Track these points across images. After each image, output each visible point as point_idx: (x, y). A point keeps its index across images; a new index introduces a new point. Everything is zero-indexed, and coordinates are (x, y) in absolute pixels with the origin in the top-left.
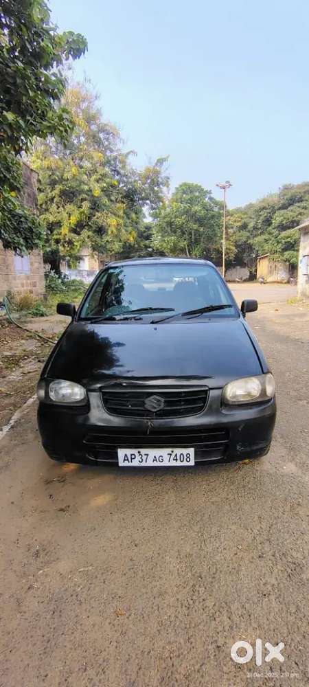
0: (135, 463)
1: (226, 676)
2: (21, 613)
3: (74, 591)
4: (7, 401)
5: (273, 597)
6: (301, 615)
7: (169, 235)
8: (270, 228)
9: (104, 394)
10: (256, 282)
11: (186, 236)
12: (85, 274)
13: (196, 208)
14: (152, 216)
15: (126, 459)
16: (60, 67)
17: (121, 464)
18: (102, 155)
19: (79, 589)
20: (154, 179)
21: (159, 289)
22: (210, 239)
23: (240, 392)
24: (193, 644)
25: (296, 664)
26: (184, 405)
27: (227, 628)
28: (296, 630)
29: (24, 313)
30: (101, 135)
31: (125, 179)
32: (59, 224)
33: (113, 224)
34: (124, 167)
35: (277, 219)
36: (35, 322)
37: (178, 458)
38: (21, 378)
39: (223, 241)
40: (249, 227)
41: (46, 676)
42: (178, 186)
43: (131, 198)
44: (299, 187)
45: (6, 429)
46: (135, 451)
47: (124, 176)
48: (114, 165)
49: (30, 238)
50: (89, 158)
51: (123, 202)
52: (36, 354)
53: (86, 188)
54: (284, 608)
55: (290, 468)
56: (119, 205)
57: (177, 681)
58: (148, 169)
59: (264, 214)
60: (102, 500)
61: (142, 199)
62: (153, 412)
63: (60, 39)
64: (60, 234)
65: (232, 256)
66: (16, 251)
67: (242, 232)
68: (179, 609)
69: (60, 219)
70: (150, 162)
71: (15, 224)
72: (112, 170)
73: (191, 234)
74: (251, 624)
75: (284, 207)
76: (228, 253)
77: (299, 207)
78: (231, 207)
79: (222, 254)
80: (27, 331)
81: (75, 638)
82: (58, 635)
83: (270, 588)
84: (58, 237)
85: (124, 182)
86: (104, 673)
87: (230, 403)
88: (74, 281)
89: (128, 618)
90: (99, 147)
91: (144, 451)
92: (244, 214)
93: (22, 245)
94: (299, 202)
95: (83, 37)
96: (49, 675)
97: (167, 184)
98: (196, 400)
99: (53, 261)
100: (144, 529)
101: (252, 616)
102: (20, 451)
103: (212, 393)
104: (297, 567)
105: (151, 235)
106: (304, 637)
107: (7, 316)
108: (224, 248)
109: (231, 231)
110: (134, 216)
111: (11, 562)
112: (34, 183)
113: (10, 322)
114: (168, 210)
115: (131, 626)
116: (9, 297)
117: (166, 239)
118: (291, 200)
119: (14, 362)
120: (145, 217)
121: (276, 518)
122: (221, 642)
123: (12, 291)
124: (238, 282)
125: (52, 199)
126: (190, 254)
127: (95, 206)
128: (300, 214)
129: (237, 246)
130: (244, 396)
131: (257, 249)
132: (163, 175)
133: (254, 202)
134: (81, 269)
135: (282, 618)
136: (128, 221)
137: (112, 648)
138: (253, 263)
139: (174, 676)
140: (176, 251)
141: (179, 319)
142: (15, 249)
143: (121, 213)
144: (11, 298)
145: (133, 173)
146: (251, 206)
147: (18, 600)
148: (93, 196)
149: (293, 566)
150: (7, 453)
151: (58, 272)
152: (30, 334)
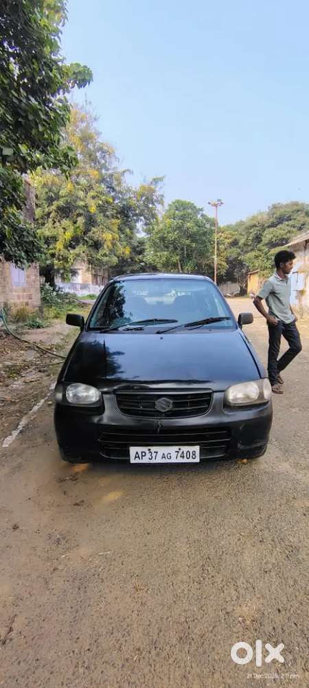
0: (145, 460)
1: (235, 635)
2: (49, 589)
3: (95, 571)
4: (12, 408)
5: (273, 574)
6: (298, 587)
7: (162, 250)
8: (261, 245)
9: (118, 396)
10: (247, 297)
11: (178, 251)
12: (79, 287)
13: (189, 224)
14: (145, 231)
15: (137, 456)
16: (66, 94)
17: (132, 461)
18: (97, 173)
19: (100, 570)
20: (148, 197)
21: (159, 303)
22: (202, 254)
23: (240, 395)
24: (206, 612)
25: (296, 624)
26: (190, 406)
27: (235, 598)
28: (294, 598)
29: (20, 324)
30: (98, 154)
31: (120, 196)
32: (55, 239)
33: (108, 238)
34: (119, 184)
35: (268, 236)
36: (32, 334)
37: (185, 455)
38: (23, 387)
39: (215, 257)
40: (240, 244)
41: (78, 638)
42: (170, 203)
43: (125, 213)
44: (287, 206)
45: (15, 433)
46: (145, 449)
47: (119, 192)
48: (110, 183)
49: (30, 252)
50: (86, 175)
51: (117, 218)
52: (36, 365)
53: (82, 203)
54: (284, 581)
55: (285, 467)
56: (114, 221)
57: (193, 639)
58: (143, 187)
59: (254, 232)
60: (113, 496)
61: (136, 215)
62: (163, 413)
63: (67, 70)
64: (55, 248)
65: (223, 272)
66: (17, 264)
67: (234, 249)
68: (191, 584)
69: (55, 234)
70: (145, 181)
71: (17, 238)
72: (108, 187)
73: (184, 250)
74: (255, 595)
75: (273, 225)
76: (219, 269)
77: (288, 225)
78: (222, 224)
79: (214, 269)
80: (26, 342)
81: (100, 608)
82: (85, 607)
83: (271, 567)
84: (53, 251)
85: (119, 198)
86: (129, 635)
87: (232, 405)
88: (67, 294)
89: (146, 592)
90: (95, 164)
91: (153, 449)
92: (234, 231)
93: (23, 258)
94: (287, 221)
95: (89, 69)
96: (81, 638)
97: (161, 202)
98: (201, 402)
99: (48, 274)
100: (154, 520)
101: (256, 589)
102: (32, 454)
103: (216, 396)
104: (294, 549)
105: (144, 249)
106: (301, 604)
107: (4, 328)
108: (216, 263)
109: (222, 247)
110: (128, 230)
111: (34, 549)
112: (32, 198)
113: (7, 333)
114: (161, 226)
115: (150, 598)
116: (6, 309)
117: (158, 254)
118: (280, 218)
119: (15, 371)
120: (138, 232)
121: (273, 509)
122: (229, 609)
123: (8, 302)
124: (229, 297)
125: (49, 214)
126: (182, 269)
127: (91, 222)
128: (289, 232)
129: (228, 261)
130: (244, 399)
131: (247, 264)
132: (158, 193)
133: (244, 220)
134: (74, 282)
135: (281, 590)
136: (122, 236)
137: (134, 615)
138: (244, 278)
139: (190, 636)
140: (169, 266)
141: (183, 330)
142: (16, 262)
143: (116, 229)
144: (8, 310)
145: (129, 190)
146: (241, 223)
147: (45, 579)
148: (88, 211)
149: (291, 549)
150: (19, 455)
151: (52, 285)
152: (29, 346)
